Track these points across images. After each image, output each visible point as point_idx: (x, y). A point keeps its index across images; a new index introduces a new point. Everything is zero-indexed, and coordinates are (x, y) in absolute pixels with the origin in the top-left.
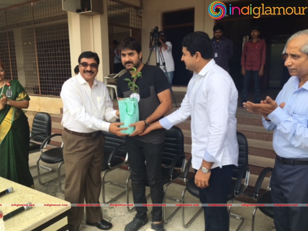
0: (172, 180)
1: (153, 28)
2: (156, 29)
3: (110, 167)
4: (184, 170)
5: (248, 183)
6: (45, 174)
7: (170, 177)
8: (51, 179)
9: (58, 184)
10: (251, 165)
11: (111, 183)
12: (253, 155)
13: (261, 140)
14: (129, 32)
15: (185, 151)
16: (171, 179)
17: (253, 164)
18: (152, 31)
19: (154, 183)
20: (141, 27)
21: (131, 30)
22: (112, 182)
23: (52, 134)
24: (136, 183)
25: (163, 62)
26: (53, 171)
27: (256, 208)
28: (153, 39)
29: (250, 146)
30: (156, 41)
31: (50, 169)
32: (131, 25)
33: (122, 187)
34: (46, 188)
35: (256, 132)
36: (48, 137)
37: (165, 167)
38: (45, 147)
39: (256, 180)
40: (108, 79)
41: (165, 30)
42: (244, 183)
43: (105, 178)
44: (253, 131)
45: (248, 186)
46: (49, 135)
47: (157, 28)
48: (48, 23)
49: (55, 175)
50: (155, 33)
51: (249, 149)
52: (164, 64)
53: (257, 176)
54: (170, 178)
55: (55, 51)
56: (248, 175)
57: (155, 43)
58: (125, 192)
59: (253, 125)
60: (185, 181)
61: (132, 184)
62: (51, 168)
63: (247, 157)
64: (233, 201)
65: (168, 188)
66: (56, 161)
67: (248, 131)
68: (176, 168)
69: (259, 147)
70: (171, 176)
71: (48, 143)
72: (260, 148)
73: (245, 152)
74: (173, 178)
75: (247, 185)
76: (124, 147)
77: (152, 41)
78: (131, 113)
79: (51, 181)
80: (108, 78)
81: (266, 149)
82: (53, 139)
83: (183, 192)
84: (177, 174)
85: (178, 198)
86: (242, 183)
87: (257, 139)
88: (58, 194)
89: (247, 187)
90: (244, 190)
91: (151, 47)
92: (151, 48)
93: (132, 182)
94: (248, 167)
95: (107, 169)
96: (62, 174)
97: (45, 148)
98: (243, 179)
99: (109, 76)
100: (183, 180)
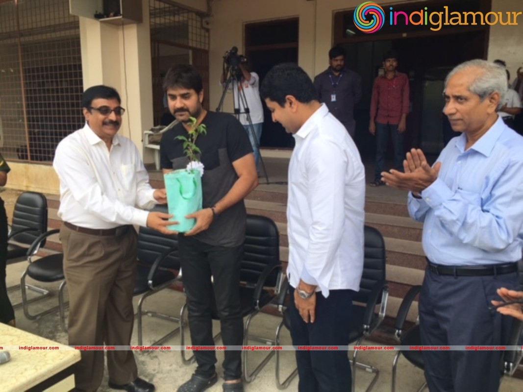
0: (259, 309)
1: (229, 49)
2: (233, 51)
3: (151, 287)
4: (279, 292)
5: (386, 311)
6: (36, 300)
7: (256, 303)
8: (47, 308)
9: (59, 317)
10: (391, 282)
11: (154, 315)
12: (394, 264)
13: (407, 239)
14: (188, 55)
15: (282, 258)
16: (257, 307)
17: (393, 280)
18: (227, 54)
19: (226, 314)
20: (209, 47)
21: (190, 52)
22: (155, 313)
23: (49, 229)
24: (196, 314)
25: (246, 107)
26: (51, 295)
27: (399, 352)
28: (228, 68)
29: (389, 249)
30: (234, 72)
31: (46, 292)
32: (190, 44)
33: (172, 321)
34: (37, 325)
35: (400, 227)
36: (42, 235)
37: (248, 286)
38: (36, 252)
39: (399, 306)
40: (150, 135)
41: (248, 53)
42: (379, 312)
43: (143, 306)
44: (395, 225)
45: (386, 317)
46: (43, 233)
47: (235, 49)
48: (44, 37)
49: (55, 302)
50: (231, 58)
51: (387, 255)
52: (247, 111)
53: (401, 300)
54: (256, 305)
55: (57, 85)
56: (386, 298)
57: (232, 75)
58: (177, 330)
59: (394, 214)
60: (280, 310)
61: (189, 317)
62: (47, 289)
63: (384, 269)
64: (360, 342)
65: (252, 321)
66: (55, 277)
67: (386, 225)
68: (266, 288)
69: (403, 252)
70: (258, 301)
71: (42, 246)
72: (406, 252)
73: (380, 260)
74: (261, 305)
75: (384, 315)
76: (175, 252)
77: (226, 72)
78: (189, 195)
79: (46, 313)
80: (151, 132)
81: (416, 254)
82: (50, 239)
83: (278, 328)
84: (267, 299)
85: (269, 339)
86: (376, 311)
87: (401, 238)
88: (59, 334)
89: (383, 319)
90: (379, 324)
91: (226, 82)
92: (225, 84)
93: (189, 314)
94: (386, 285)
95: (146, 290)
96: (65, 300)
97: (35, 255)
98: (377, 306)
99: (152, 130)
100: (278, 308)
